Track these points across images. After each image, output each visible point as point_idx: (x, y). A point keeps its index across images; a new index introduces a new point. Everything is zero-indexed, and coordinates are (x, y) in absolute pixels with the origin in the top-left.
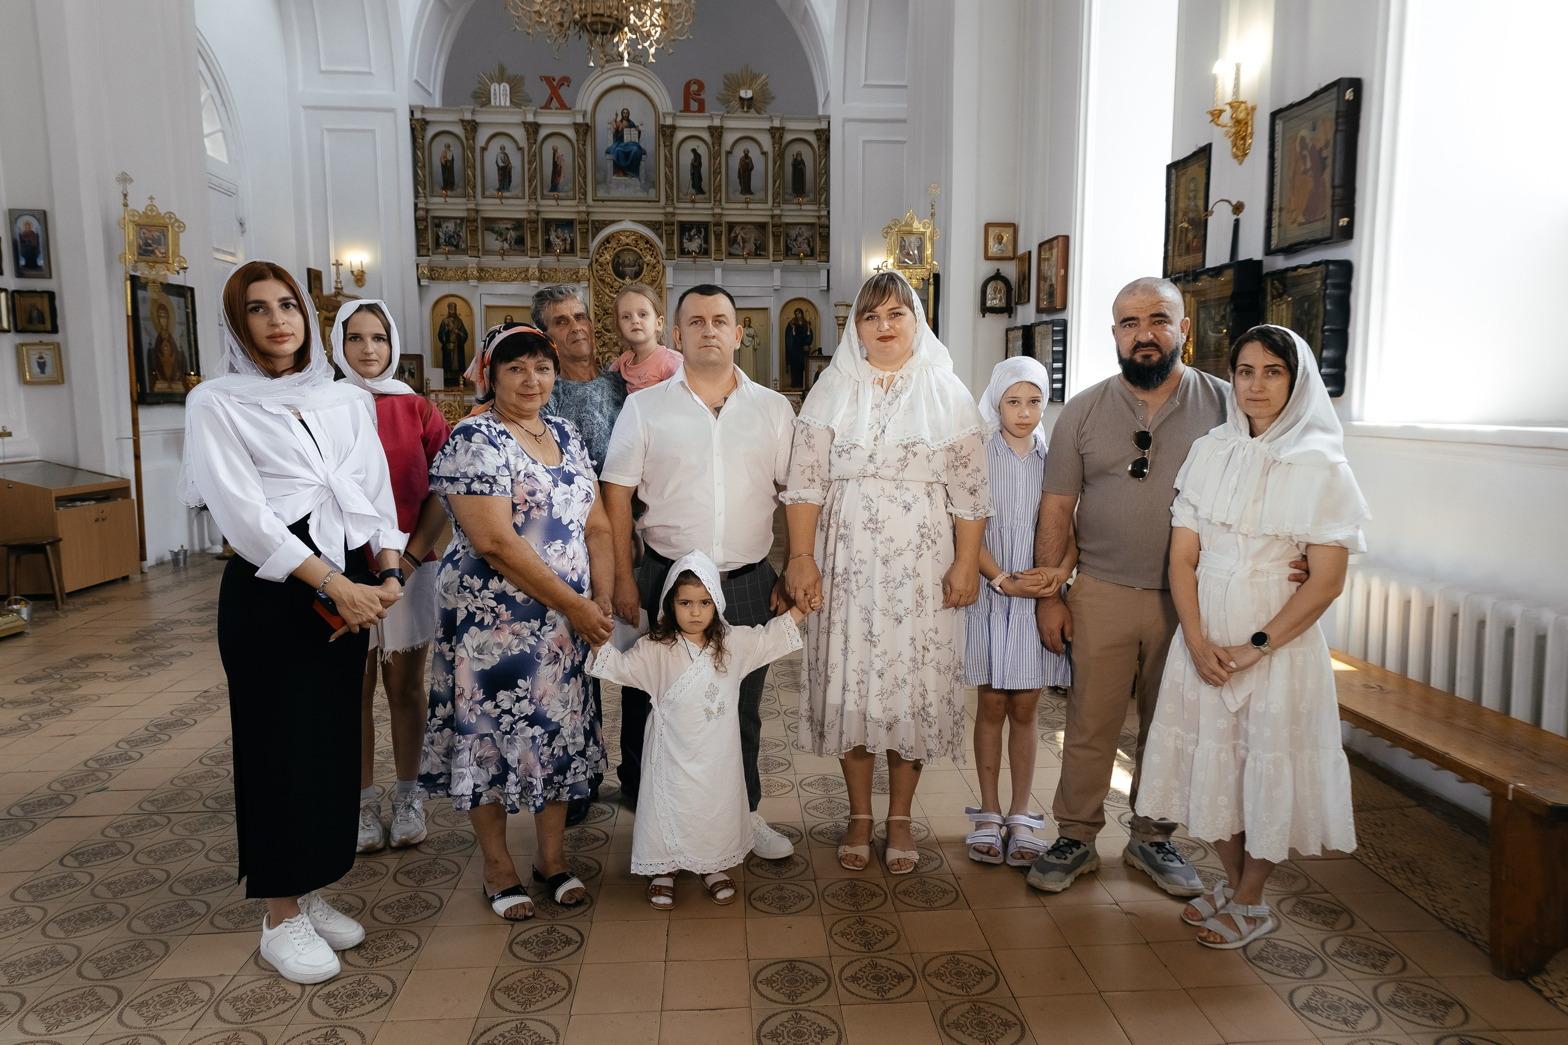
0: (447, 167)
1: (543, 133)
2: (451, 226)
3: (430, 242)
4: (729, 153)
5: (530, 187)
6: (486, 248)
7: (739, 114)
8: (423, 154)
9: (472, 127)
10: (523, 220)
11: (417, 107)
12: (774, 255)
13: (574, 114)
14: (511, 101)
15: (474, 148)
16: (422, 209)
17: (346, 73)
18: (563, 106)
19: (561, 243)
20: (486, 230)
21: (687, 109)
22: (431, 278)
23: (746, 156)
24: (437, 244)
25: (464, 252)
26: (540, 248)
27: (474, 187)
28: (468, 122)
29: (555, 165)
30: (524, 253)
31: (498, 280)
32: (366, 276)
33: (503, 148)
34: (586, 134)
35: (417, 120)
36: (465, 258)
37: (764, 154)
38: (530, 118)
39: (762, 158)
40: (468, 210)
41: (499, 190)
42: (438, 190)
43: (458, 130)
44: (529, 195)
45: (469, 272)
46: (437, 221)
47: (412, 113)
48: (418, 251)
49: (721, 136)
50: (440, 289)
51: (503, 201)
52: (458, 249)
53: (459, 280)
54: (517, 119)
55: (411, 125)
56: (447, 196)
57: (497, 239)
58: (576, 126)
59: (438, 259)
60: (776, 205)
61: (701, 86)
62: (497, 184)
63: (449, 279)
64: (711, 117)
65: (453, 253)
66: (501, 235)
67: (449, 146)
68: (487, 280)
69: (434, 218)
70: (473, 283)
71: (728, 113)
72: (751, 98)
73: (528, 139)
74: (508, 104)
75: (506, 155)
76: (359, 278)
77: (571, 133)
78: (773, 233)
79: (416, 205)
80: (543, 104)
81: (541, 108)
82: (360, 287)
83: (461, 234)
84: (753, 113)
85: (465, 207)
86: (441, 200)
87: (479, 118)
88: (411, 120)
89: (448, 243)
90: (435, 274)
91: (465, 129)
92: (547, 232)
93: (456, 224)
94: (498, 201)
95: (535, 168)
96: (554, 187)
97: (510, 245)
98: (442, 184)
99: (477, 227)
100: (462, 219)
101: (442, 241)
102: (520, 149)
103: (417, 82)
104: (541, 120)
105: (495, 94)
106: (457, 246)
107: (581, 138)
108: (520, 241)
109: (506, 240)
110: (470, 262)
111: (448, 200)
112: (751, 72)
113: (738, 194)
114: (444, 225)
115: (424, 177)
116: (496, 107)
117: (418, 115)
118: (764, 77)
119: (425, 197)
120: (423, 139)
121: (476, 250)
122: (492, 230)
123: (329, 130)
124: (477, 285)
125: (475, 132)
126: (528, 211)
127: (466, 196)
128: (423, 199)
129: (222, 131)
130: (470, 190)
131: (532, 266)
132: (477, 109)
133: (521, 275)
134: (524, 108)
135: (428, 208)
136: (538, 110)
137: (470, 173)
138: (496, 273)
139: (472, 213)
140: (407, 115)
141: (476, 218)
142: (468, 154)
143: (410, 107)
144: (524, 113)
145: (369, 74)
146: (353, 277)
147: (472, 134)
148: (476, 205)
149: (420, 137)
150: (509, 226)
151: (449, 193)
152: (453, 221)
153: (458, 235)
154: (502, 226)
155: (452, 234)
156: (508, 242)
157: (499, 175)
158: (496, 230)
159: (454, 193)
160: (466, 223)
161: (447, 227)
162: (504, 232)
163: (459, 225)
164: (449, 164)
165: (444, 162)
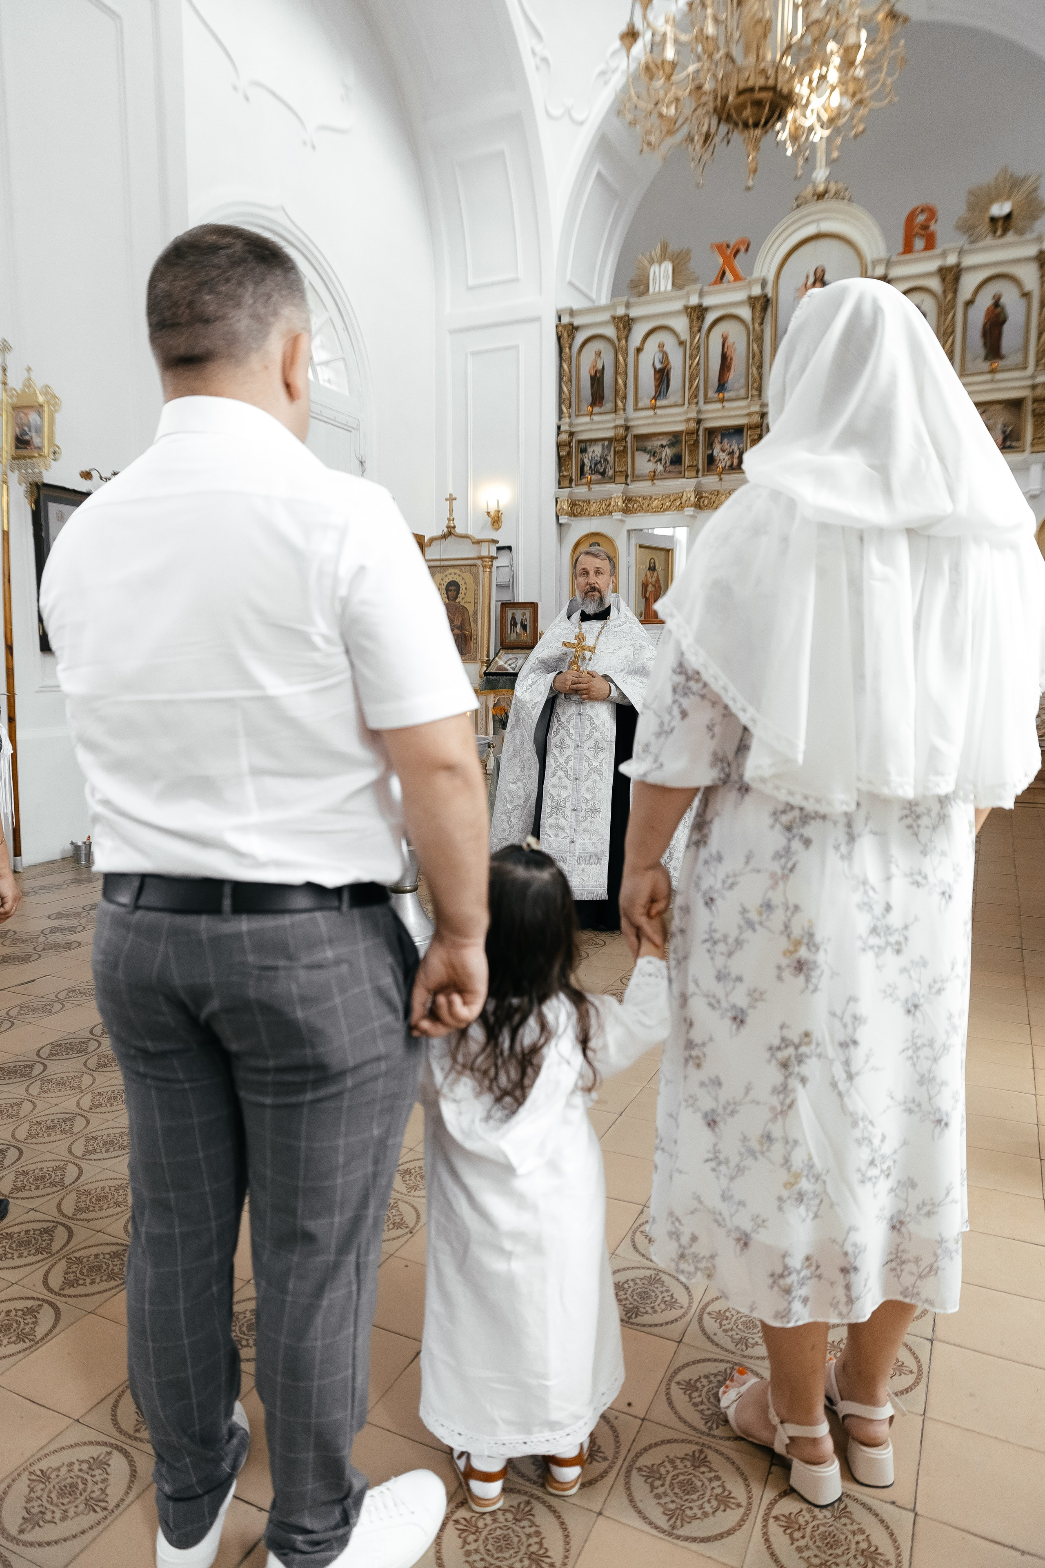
0: (597, 380)
1: (710, 318)
2: (596, 451)
3: (574, 472)
4: (969, 303)
5: (690, 388)
6: (637, 472)
7: (989, 241)
8: (570, 365)
9: (625, 324)
10: (681, 432)
11: (564, 310)
12: (1033, 445)
13: (750, 285)
14: (673, 284)
15: (627, 350)
16: (566, 432)
17: (493, 284)
18: (737, 278)
19: (727, 458)
20: (637, 450)
21: (908, 248)
22: (572, 514)
23: (997, 304)
24: (582, 473)
25: (612, 480)
26: (700, 467)
27: (625, 397)
28: (621, 318)
29: (724, 357)
30: (681, 475)
31: (647, 511)
32: (503, 518)
33: (661, 346)
34: (764, 309)
35: (564, 326)
36: (611, 487)
37: (1026, 295)
38: (694, 301)
39: (1022, 303)
40: (616, 427)
41: (655, 398)
42: (586, 407)
43: (610, 332)
44: (689, 399)
45: (613, 503)
46: (582, 445)
47: (560, 318)
48: (559, 483)
49: (957, 279)
50: (581, 528)
51: (659, 412)
52: (604, 476)
53: (604, 514)
54: (679, 305)
55: (557, 334)
56: (592, 414)
57: (649, 460)
58: (752, 301)
59: (580, 491)
60: (1039, 368)
61: (931, 213)
62: (652, 392)
63: (591, 515)
64: (944, 254)
65: (598, 483)
66: (655, 454)
67: (601, 353)
68: (635, 511)
69: (579, 442)
70: (617, 516)
71: (972, 242)
72: (1008, 217)
73: (691, 328)
74: (670, 287)
75: (665, 354)
76: (496, 520)
77: (745, 313)
78: (1034, 411)
79: (559, 428)
80: (713, 280)
81: (710, 285)
82: (497, 529)
83: (609, 458)
84: (1010, 237)
85: (612, 425)
86: (586, 419)
87: (633, 313)
88: (557, 327)
89: (595, 471)
90: (576, 509)
91: (618, 327)
92: (711, 445)
93: (603, 446)
94: (651, 413)
95: (698, 364)
96: (722, 386)
97: (665, 466)
98: (591, 401)
99: (625, 447)
100: (610, 440)
101: (587, 469)
102: (682, 343)
103: (571, 284)
104: (707, 302)
105: (654, 279)
106: (603, 474)
107: (757, 315)
108: (678, 460)
109: (661, 460)
110: (615, 490)
111: (596, 418)
112: (1011, 176)
113: (980, 361)
114: (590, 450)
115: (570, 393)
116: (655, 294)
117: (566, 320)
118: (1031, 180)
119: (570, 417)
121: (627, 477)
122: (645, 450)
123: (474, 354)
124: (624, 519)
125: (630, 330)
126: (688, 420)
127: (616, 411)
128: (567, 420)
129: (344, 359)
130: (620, 404)
131: (687, 490)
132: (632, 300)
133: (675, 503)
134: (687, 289)
135: (573, 430)
136: (706, 289)
137: (620, 381)
138: (646, 503)
139: (621, 431)
140: (554, 321)
141: (626, 437)
142: (621, 359)
143: (557, 312)
144: (688, 296)
145: (516, 280)
146: (490, 519)
147: (626, 332)
148: (626, 420)
149: (567, 345)
150: (664, 443)
151: (596, 409)
152: (600, 443)
153: (606, 460)
154: (656, 443)
155: (599, 459)
156: (663, 462)
157: (656, 380)
158: (649, 448)
159: (603, 409)
160: (614, 444)
161: (593, 452)
162: (658, 451)
163: (607, 447)
164: (598, 375)
165: (593, 373)
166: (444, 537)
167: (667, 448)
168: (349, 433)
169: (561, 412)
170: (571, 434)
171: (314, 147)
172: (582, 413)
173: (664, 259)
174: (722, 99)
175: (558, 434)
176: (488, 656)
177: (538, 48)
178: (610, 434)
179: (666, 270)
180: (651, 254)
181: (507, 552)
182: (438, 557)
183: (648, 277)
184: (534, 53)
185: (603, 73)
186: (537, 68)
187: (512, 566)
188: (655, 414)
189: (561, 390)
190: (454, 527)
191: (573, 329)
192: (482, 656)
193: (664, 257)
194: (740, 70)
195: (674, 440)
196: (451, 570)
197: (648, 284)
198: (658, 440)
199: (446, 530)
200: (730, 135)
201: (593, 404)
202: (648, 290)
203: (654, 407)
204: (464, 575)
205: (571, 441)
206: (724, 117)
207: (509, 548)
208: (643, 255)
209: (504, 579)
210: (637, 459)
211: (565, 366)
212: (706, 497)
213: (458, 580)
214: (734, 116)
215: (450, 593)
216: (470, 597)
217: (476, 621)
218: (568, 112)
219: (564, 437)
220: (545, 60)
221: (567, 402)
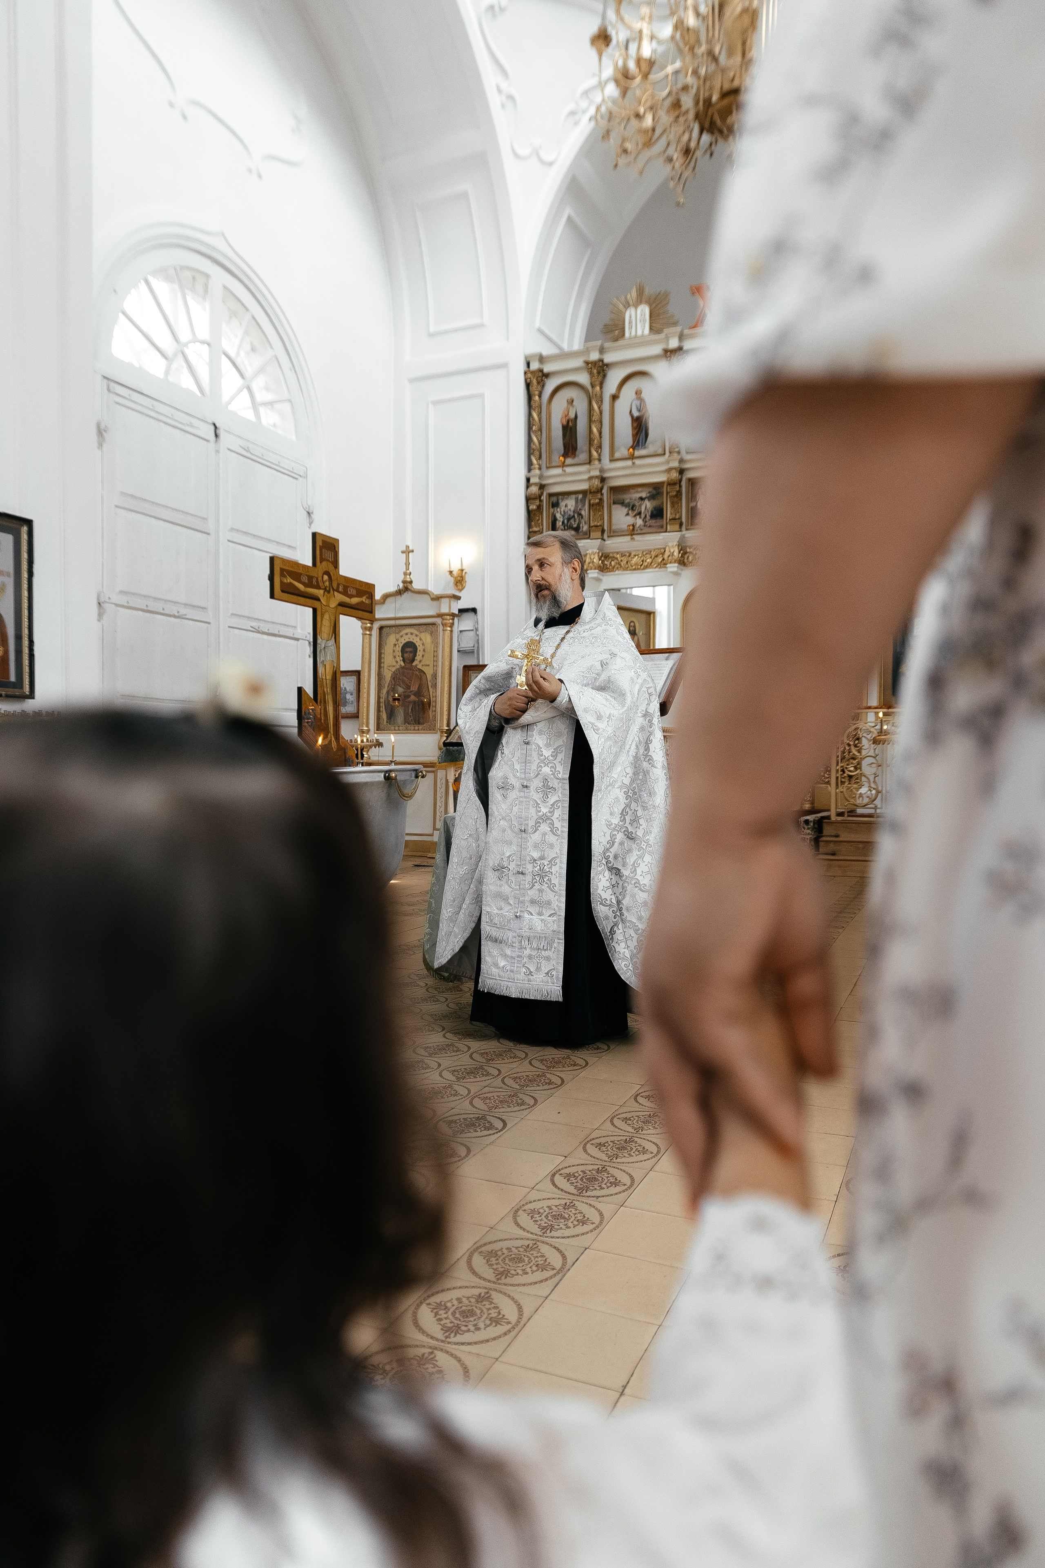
0: (569, 429)
2: (570, 504)
6: (614, 527)
8: (539, 414)
9: (599, 370)
10: (662, 483)
11: (533, 356)
14: (651, 328)
15: (600, 397)
16: (535, 484)
17: (456, 330)
20: (614, 503)
24: (554, 529)
25: (587, 535)
26: (684, 520)
27: (600, 447)
28: (594, 363)
30: (663, 529)
31: (626, 569)
32: (467, 578)
33: (637, 393)
35: (533, 373)
38: (674, 344)
40: (591, 478)
41: (632, 448)
42: (558, 458)
43: (583, 378)
44: (670, 448)
46: (554, 499)
47: (528, 364)
51: (637, 462)
52: (577, 532)
54: (656, 349)
55: (526, 380)
56: (563, 465)
57: (628, 514)
62: (629, 441)
66: (633, 508)
67: (573, 401)
68: (612, 569)
69: (551, 495)
74: (647, 331)
75: (642, 402)
76: (460, 580)
79: (528, 480)
80: (693, 323)
81: (690, 328)
82: (460, 588)
83: (583, 513)
85: (586, 477)
86: (559, 471)
87: (608, 358)
88: (525, 373)
89: (567, 526)
91: (591, 374)
92: (694, 497)
93: (577, 499)
94: (629, 463)
97: (644, 520)
98: (562, 452)
99: (601, 500)
100: (584, 493)
101: (559, 524)
103: (540, 331)
104: (689, 344)
105: (630, 322)
106: (577, 529)
108: (658, 513)
109: (639, 514)
110: (590, 546)
111: (569, 470)
114: (562, 504)
115: (540, 443)
116: (630, 338)
117: (535, 366)
119: (540, 469)
120: (540, 396)
121: (603, 531)
122: (622, 503)
123: (435, 403)
124: (601, 577)
125: (604, 376)
126: (669, 470)
127: (590, 462)
128: (537, 472)
129: (290, 401)
130: (595, 454)
131: (670, 544)
132: (607, 345)
133: (656, 559)
134: (666, 331)
135: (544, 482)
136: (686, 332)
137: (595, 430)
138: (625, 559)
139: (597, 482)
140: (522, 368)
141: (602, 489)
142: (595, 406)
143: (526, 358)
144: (667, 339)
145: (481, 326)
146: (452, 580)
147: (600, 378)
148: (602, 470)
149: (537, 393)
150: (644, 495)
151: (569, 461)
152: (574, 496)
153: (580, 515)
154: (635, 495)
155: (572, 514)
156: (643, 516)
157: (633, 428)
158: (627, 501)
159: (576, 460)
160: (589, 496)
161: (566, 506)
162: (637, 504)
163: (581, 500)
164: (570, 424)
165: (565, 423)
166: (399, 592)
167: (646, 501)
168: (295, 480)
169: (530, 464)
170: (542, 487)
171: (260, 176)
172: (554, 464)
173: (641, 303)
174: (704, 101)
175: (528, 487)
176: (448, 725)
177: (504, 85)
178: (584, 486)
179: (643, 314)
180: (626, 298)
181: (472, 614)
182: (392, 616)
183: (624, 321)
184: (499, 91)
185: (573, 113)
186: (503, 106)
187: (477, 630)
188: (634, 463)
189: (530, 440)
190: (411, 582)
191: (543, 376)
192: (442, 725)
193: (639, 301)
194: (723, 71)
195: (654, 492)
196: (408, 630)
197: (624, 328)
198: (637, 492)
199: (401, 585)
200: (713, 147)
201: (566, 455)
202: (624, 335)
203: (632, 457)
204: (422, 635)
205: (542, 494)
206: (707, 125)
207: (474, 610)
208: (618, 298)
209: (467, 643)
210: (614, 513)
211: (535, 415)
212: (690, 553)
213: (416, 640)
214: (719, 122)
215: (406, 655)
216: (428, 660)
217: (435, 686)
218: (536, 152)
219: (534, 489)
220: (511, 98)
221: (537, 453)
